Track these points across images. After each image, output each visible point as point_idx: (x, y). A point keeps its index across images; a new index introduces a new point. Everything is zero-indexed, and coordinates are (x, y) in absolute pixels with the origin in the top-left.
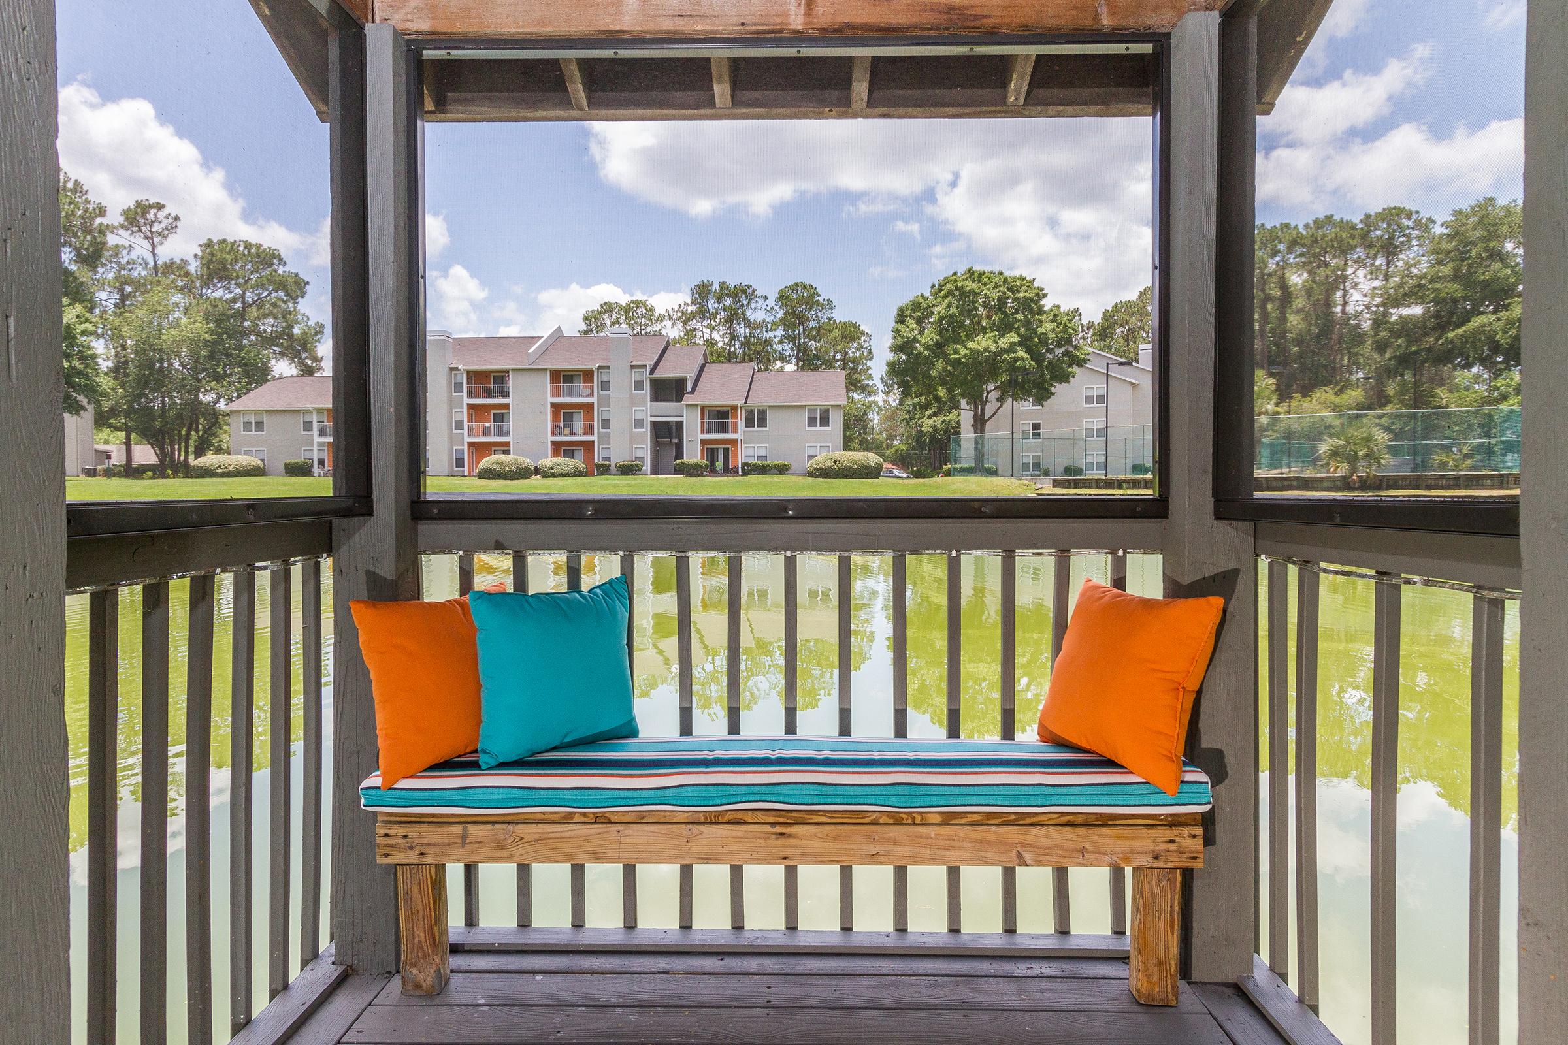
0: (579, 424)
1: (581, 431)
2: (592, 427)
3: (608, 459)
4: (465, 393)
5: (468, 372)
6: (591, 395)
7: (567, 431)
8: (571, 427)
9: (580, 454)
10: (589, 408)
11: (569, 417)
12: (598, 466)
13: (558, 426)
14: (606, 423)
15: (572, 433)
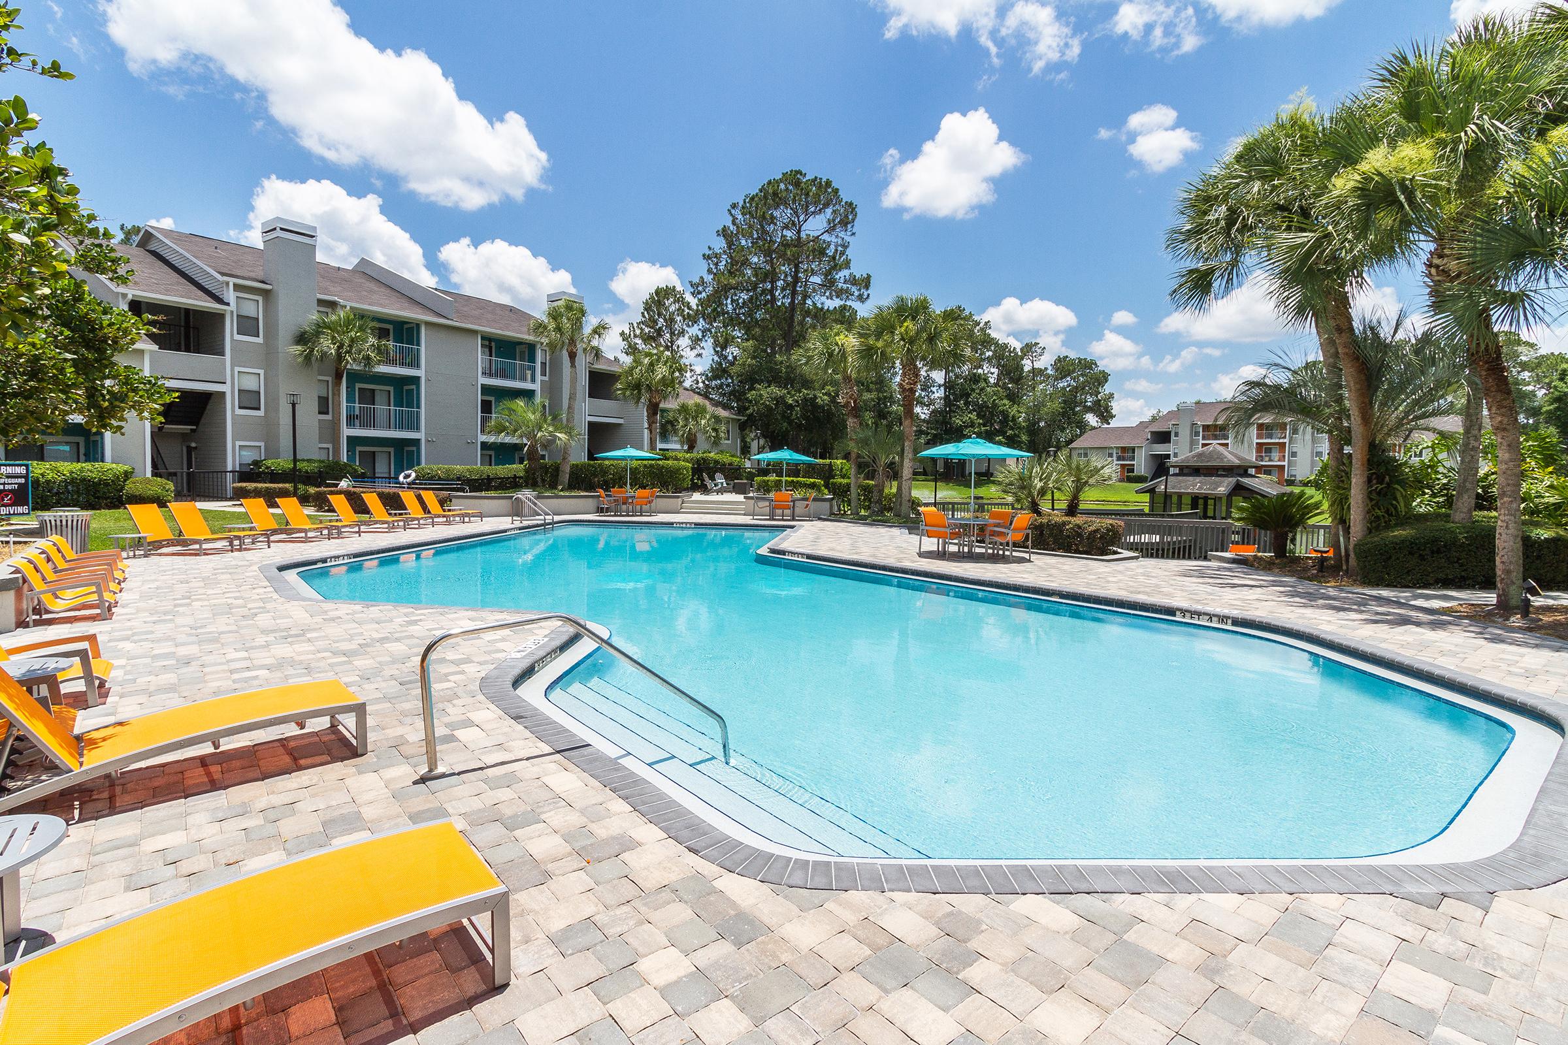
0: (1275, 455)
1: (1277, 459)
2: (1284, 456)
3: (1295, 476)
4: (1201, 437)
5: (1203, 426)
6: (1285, 437)
7: (1267, 459)
8: (1270, 457)
9: (1276, 472)
10: (1282, 446)
11: (1269, 451)
12: (1286, 481)
13: (1262, 456)
14: (1294, 454)
15: (1270, 460)
